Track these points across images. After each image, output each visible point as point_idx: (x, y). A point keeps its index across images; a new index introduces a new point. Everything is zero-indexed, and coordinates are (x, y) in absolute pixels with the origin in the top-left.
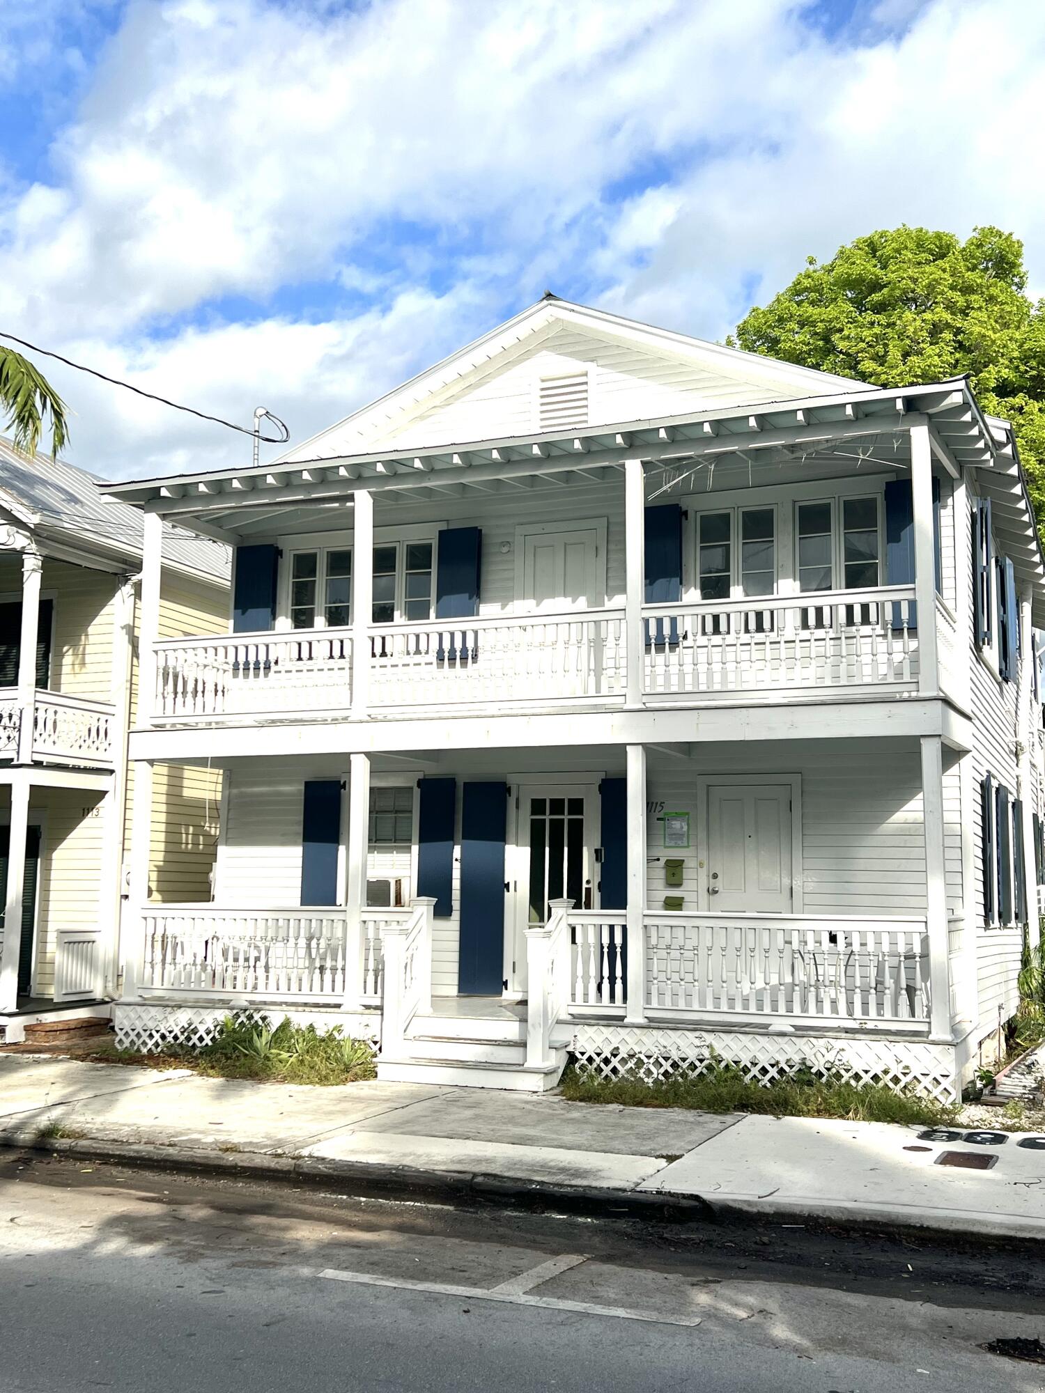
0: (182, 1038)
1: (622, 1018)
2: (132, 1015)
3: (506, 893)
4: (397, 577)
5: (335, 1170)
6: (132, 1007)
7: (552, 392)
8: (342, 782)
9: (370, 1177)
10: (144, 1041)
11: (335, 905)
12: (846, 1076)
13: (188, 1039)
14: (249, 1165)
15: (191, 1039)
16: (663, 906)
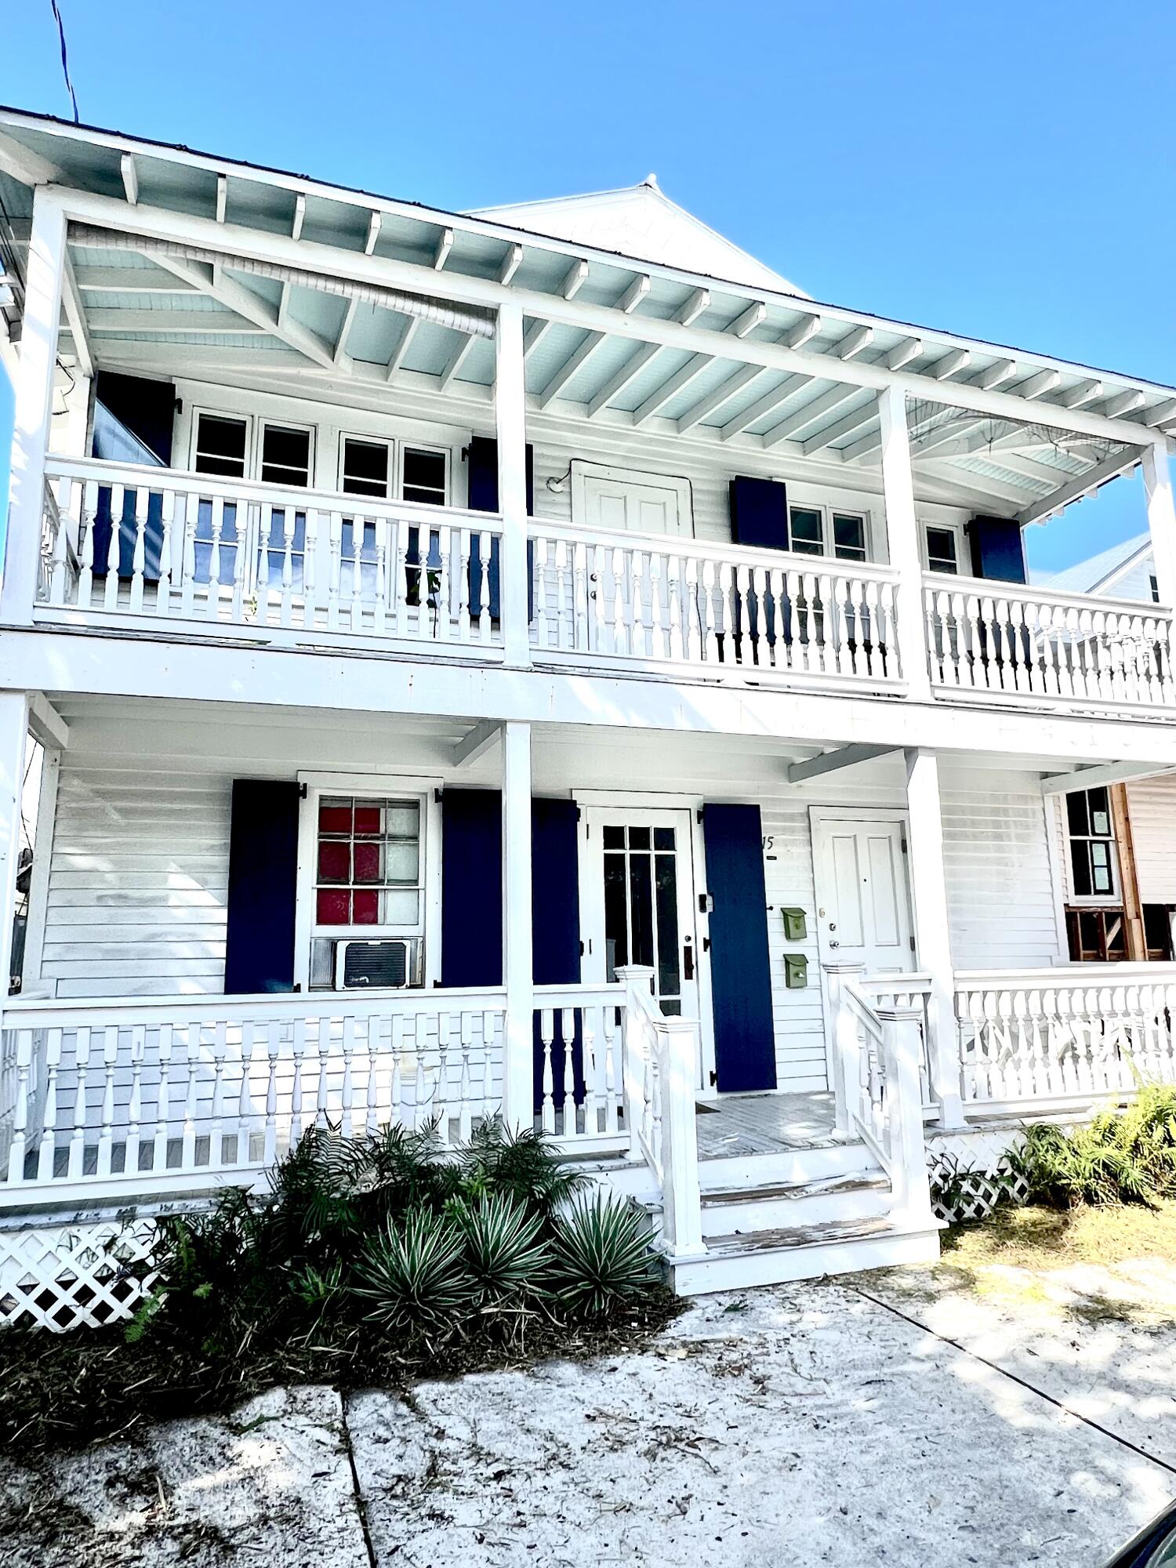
3: (581, 957)
8: (300, 786)
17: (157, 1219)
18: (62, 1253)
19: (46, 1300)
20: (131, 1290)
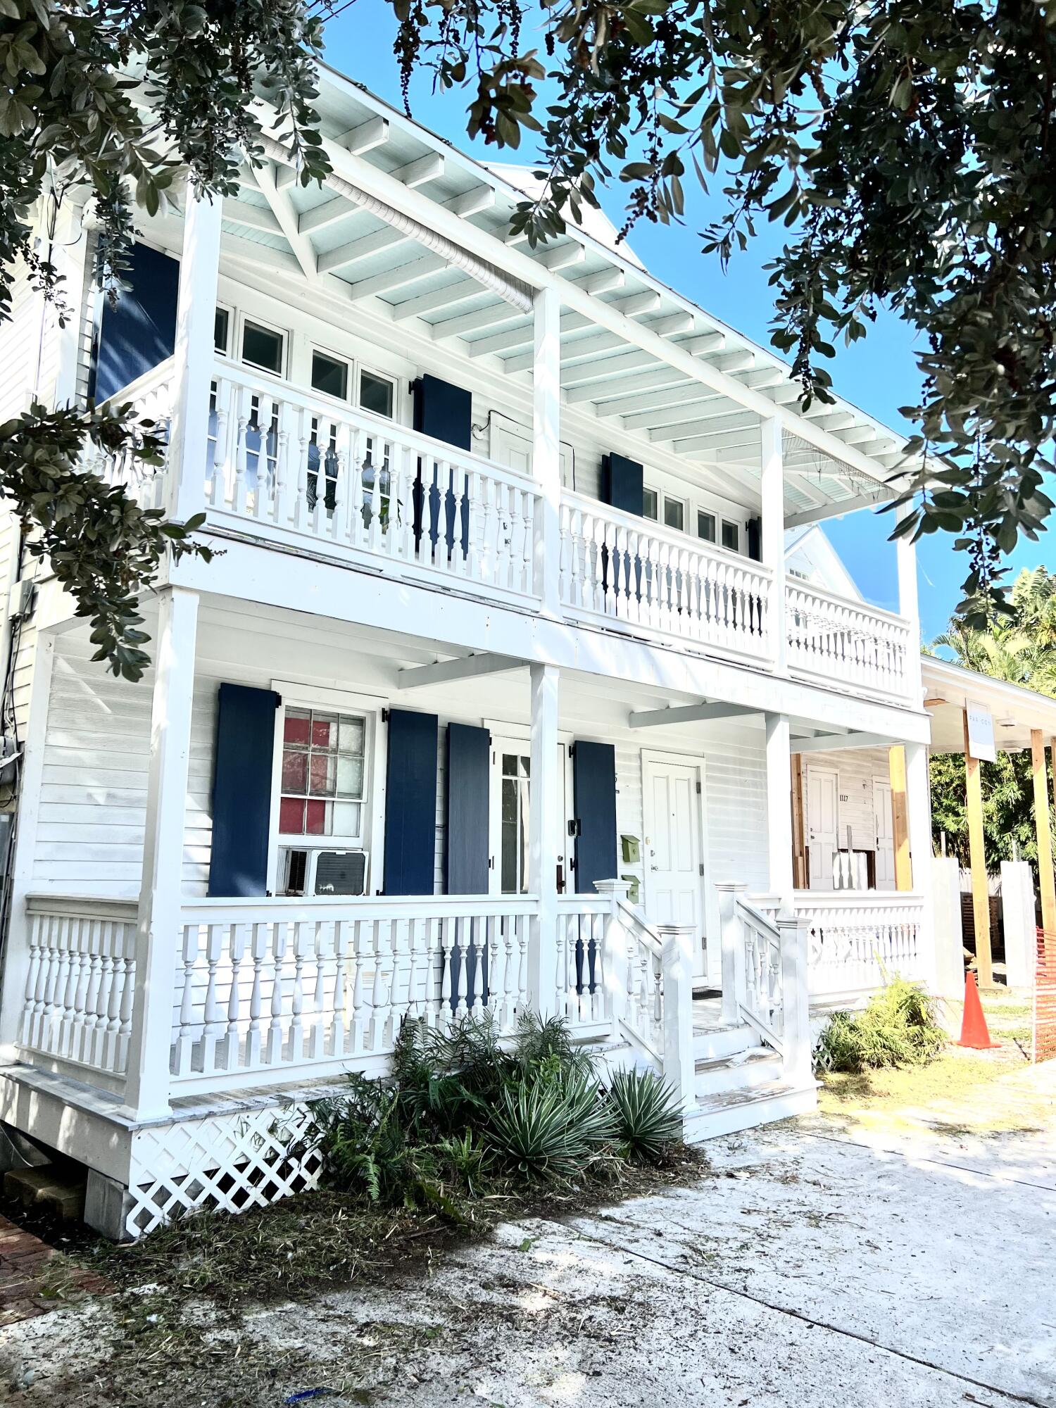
17: (307, 1103)
18: (237, 1139)
19: (226, 1183)
20: (292, 1169)
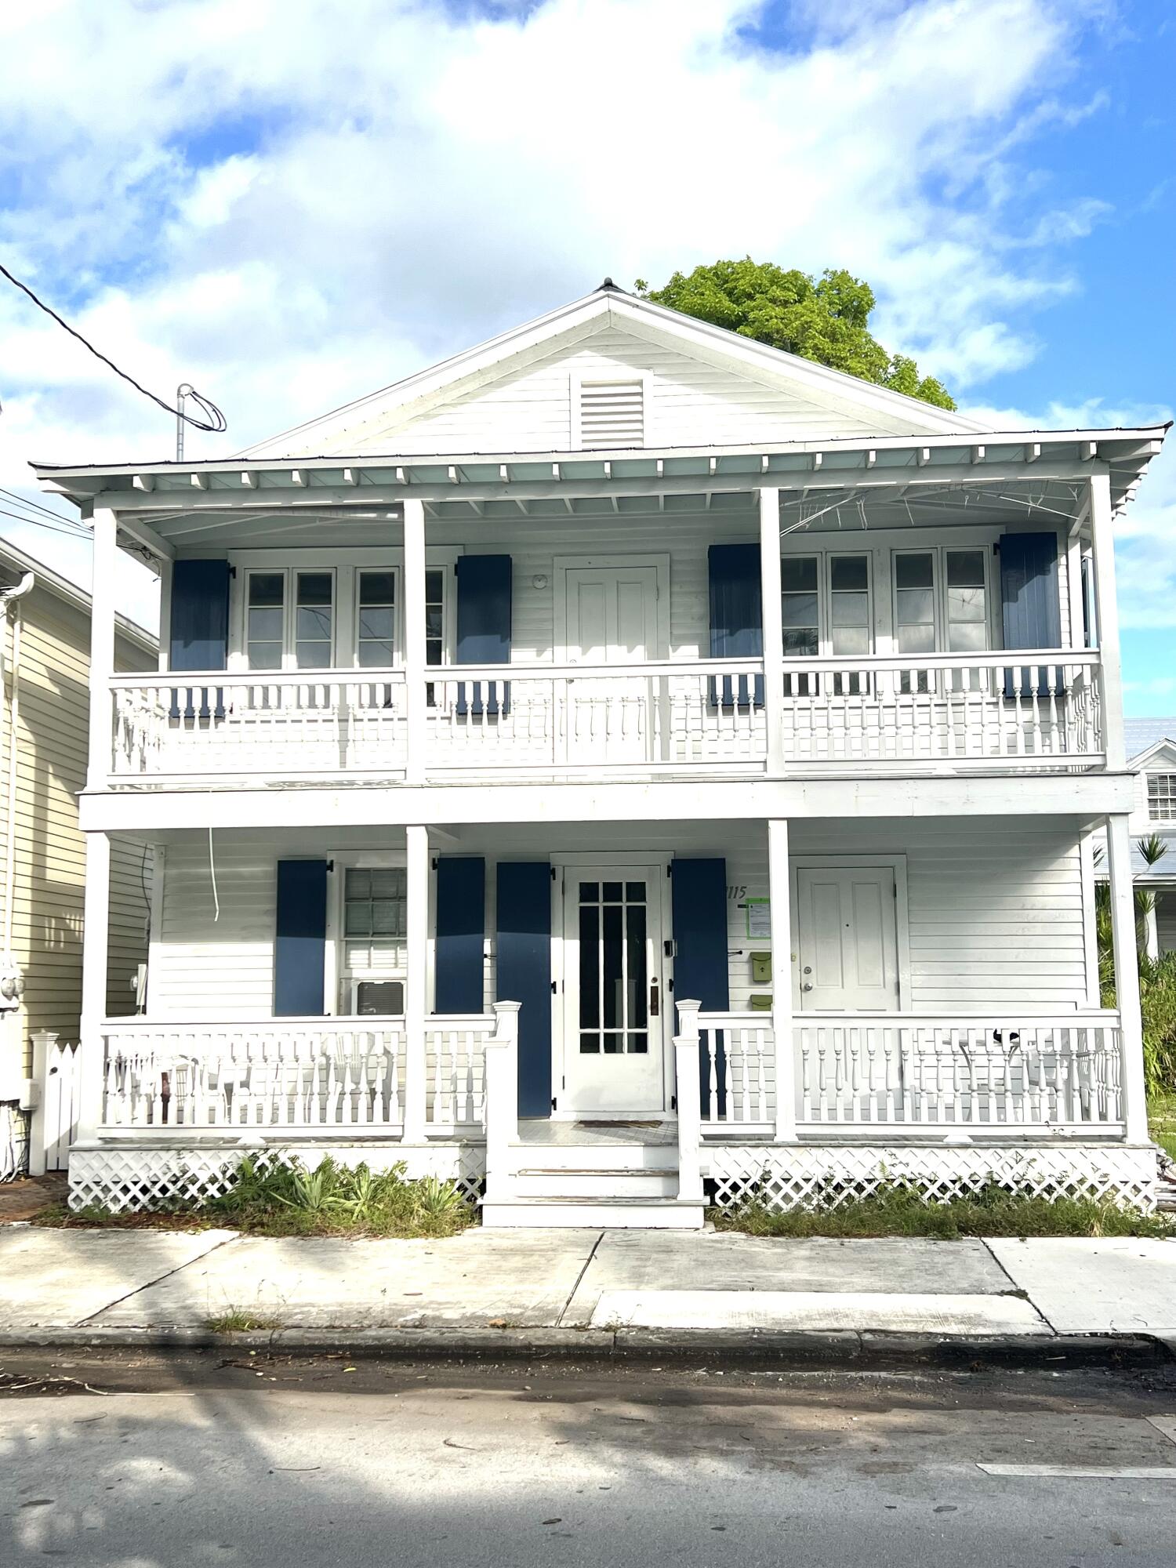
0: (173, 1190)
1: (771, 1137)
2: (95, 1164)
3: (553, 995)
4: (396, 610)
5: (672, 1340)
6: (95, 1153)
7: (595, 399)
8: (328, 863)
9: (724, 1346)
10: (115, 1196)
11: (322, 1014)
12: (1038, 1190)
13: (184, 1190)
14: (549, 1343)
15: (187, 1190)
16: (748, 1006)
